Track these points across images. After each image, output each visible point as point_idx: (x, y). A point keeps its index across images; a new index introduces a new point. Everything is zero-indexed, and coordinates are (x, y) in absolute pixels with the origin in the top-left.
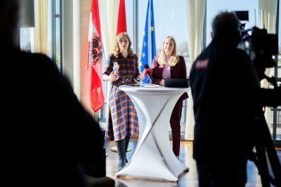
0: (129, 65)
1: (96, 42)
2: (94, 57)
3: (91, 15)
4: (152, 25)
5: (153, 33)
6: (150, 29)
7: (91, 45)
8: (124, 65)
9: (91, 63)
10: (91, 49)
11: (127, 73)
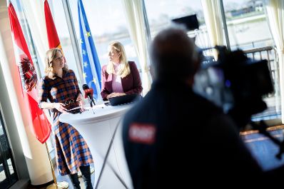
0: (68, 85)
1: (26, 65)
2: (27, 83)
3: (13, 34)
4: (88, 30)
5: (90, 39)
6: (86, 35)
7: (21, 69)
8: (62, 86)
9: (25, 91)
10: (22, 74)
11: (68, 95)
